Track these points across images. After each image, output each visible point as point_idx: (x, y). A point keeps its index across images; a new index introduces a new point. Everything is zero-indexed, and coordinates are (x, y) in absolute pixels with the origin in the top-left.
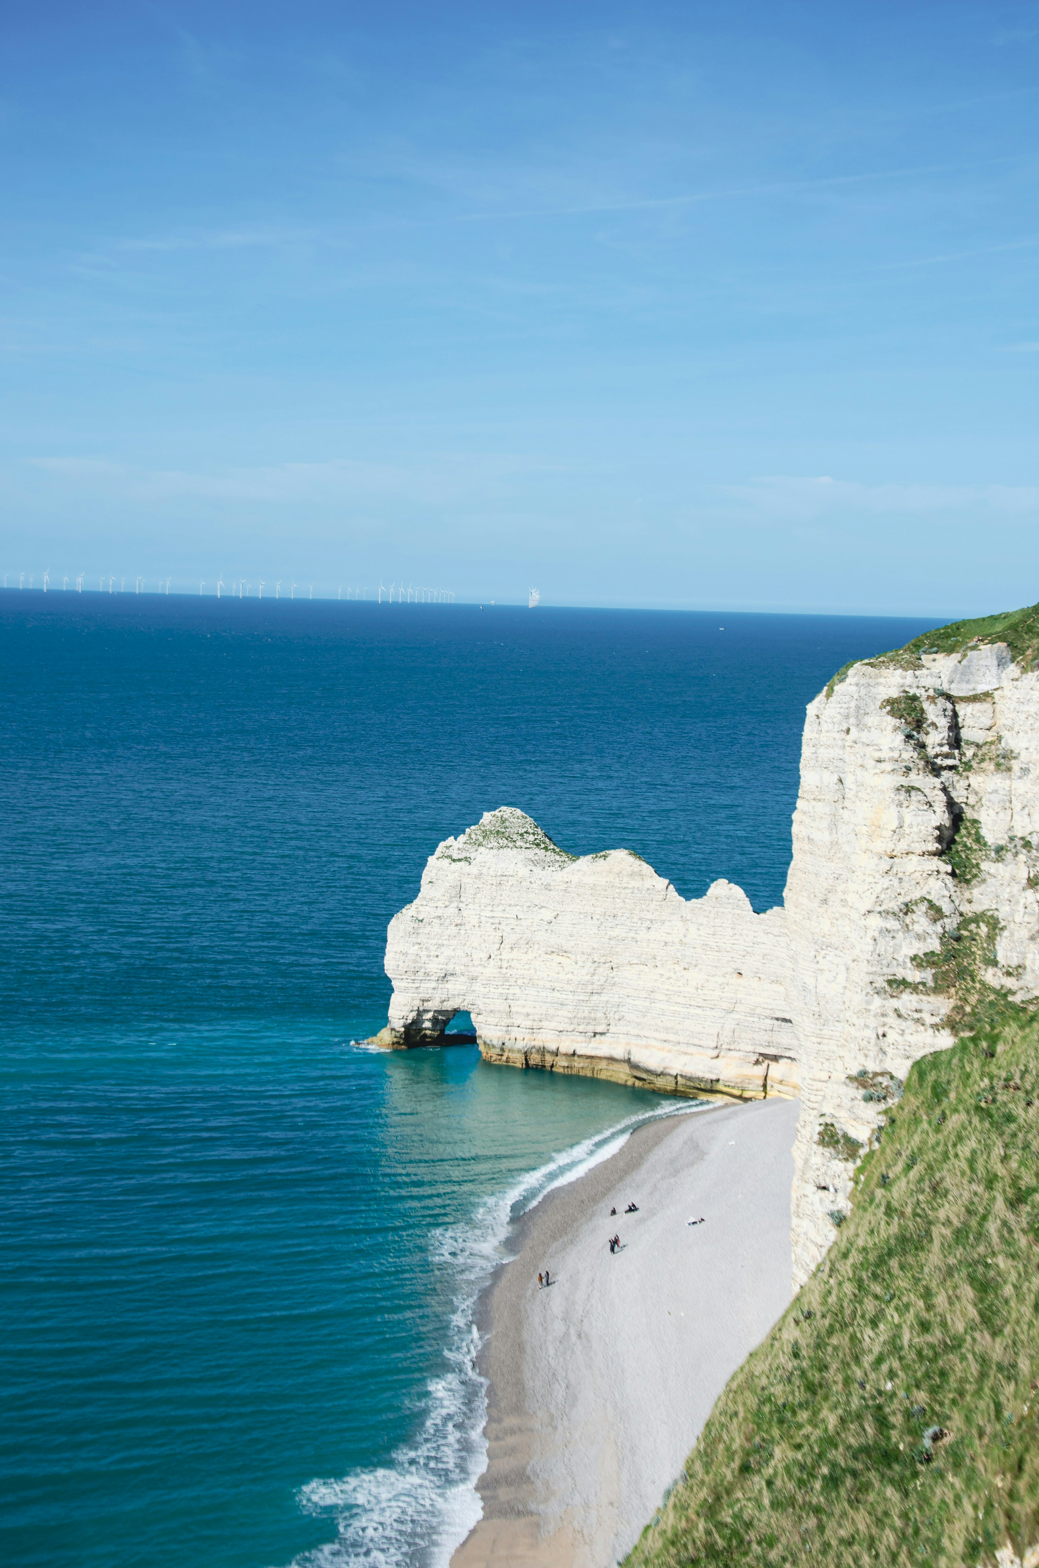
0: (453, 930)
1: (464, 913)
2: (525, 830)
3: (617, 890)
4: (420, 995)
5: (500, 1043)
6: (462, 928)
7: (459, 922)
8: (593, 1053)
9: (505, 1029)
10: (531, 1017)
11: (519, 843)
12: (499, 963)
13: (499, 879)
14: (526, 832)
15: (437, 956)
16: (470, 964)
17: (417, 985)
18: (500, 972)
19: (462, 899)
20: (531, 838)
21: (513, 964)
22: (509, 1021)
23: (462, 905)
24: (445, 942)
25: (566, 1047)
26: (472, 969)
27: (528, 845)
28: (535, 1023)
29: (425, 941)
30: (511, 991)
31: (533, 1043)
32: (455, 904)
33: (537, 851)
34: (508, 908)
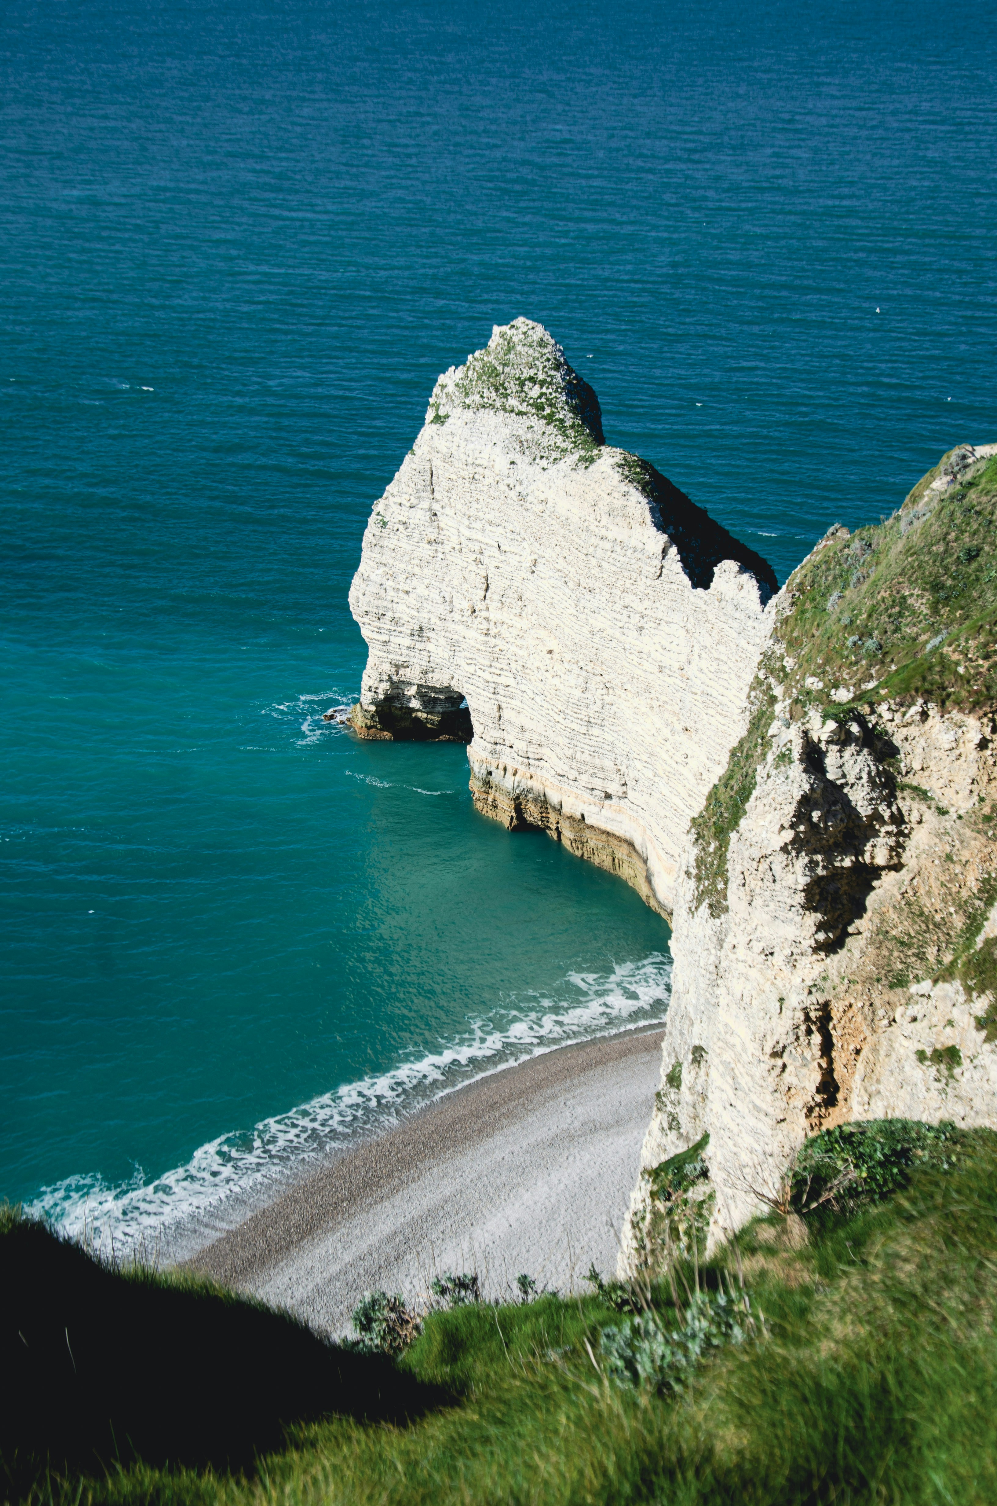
0: (426, 551)
1: (443, 520)
2: (532, 372)
3: (593, 540)
4: (391, 656)
5: (484, 772)
6: (440, 548)
7: (433, 537)
8: (609, 828)
9: (490, 747)
10: (527, 735)
11: (513, 402)
12: (485, 625)
13: (471, 470)
14: (531, 379)
15: (407, 593)
16: (449, 617)
17: (386, 638)
18: (485, 643)
19: (436, 495)
20: (535, 391)
21: (504, 630)
22: (497, 734)
23: (436, 507)
24: (417, 570)
25: (573, 806)
26: (452, 626)
27: (524, 408)
28: (532, 748)
29: (391, 562)
30: (502, 680)
31: (530, 783)
32: (425, 505)
33: (534, 421)
34: (488, 528)
